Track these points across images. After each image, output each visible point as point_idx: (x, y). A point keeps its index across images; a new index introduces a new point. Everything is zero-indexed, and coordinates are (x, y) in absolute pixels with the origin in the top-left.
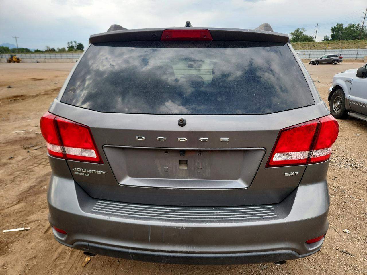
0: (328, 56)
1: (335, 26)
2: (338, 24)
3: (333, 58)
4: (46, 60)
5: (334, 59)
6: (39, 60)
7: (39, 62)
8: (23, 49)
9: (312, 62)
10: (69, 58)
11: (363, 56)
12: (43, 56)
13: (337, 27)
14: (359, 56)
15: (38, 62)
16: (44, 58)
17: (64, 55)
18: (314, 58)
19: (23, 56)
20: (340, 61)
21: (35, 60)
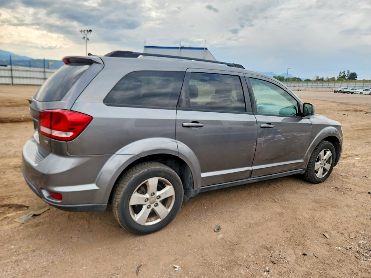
4: (307, 89)
6: (300, 89)
7: (300, 90)
8: (296, 78)
10: (329, 88)
12: (306, 84)
15: (298, 90)
16: (306, 86)
17: (325, 85)
19: (288, 84)
21: (297, 88)
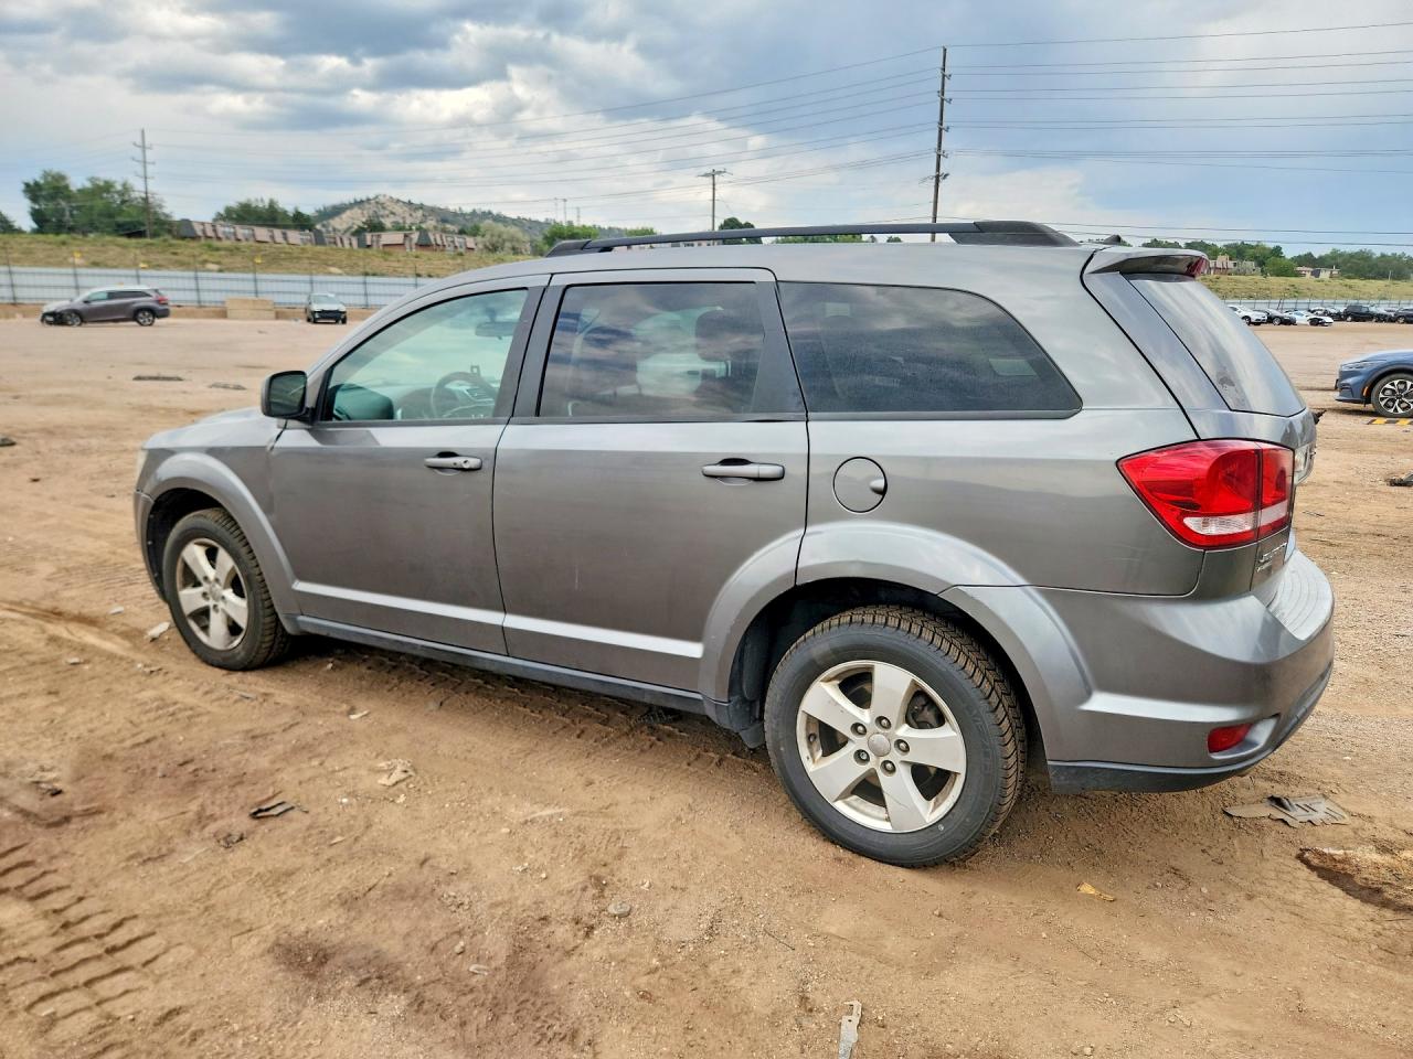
0: (111, 295)
1: (38, 180)
2: (46, 175)
3: (134, 303)
5: (136, 305)
9: (52, 314)
11: (218, 297)
13: (47, 183)
14: (205, 297)
18: (57, 299)
20: (165, 314)
